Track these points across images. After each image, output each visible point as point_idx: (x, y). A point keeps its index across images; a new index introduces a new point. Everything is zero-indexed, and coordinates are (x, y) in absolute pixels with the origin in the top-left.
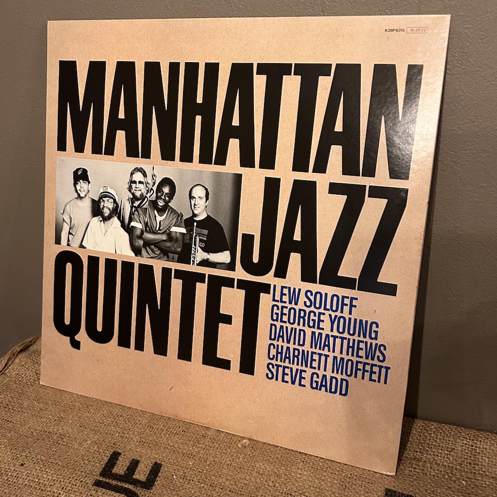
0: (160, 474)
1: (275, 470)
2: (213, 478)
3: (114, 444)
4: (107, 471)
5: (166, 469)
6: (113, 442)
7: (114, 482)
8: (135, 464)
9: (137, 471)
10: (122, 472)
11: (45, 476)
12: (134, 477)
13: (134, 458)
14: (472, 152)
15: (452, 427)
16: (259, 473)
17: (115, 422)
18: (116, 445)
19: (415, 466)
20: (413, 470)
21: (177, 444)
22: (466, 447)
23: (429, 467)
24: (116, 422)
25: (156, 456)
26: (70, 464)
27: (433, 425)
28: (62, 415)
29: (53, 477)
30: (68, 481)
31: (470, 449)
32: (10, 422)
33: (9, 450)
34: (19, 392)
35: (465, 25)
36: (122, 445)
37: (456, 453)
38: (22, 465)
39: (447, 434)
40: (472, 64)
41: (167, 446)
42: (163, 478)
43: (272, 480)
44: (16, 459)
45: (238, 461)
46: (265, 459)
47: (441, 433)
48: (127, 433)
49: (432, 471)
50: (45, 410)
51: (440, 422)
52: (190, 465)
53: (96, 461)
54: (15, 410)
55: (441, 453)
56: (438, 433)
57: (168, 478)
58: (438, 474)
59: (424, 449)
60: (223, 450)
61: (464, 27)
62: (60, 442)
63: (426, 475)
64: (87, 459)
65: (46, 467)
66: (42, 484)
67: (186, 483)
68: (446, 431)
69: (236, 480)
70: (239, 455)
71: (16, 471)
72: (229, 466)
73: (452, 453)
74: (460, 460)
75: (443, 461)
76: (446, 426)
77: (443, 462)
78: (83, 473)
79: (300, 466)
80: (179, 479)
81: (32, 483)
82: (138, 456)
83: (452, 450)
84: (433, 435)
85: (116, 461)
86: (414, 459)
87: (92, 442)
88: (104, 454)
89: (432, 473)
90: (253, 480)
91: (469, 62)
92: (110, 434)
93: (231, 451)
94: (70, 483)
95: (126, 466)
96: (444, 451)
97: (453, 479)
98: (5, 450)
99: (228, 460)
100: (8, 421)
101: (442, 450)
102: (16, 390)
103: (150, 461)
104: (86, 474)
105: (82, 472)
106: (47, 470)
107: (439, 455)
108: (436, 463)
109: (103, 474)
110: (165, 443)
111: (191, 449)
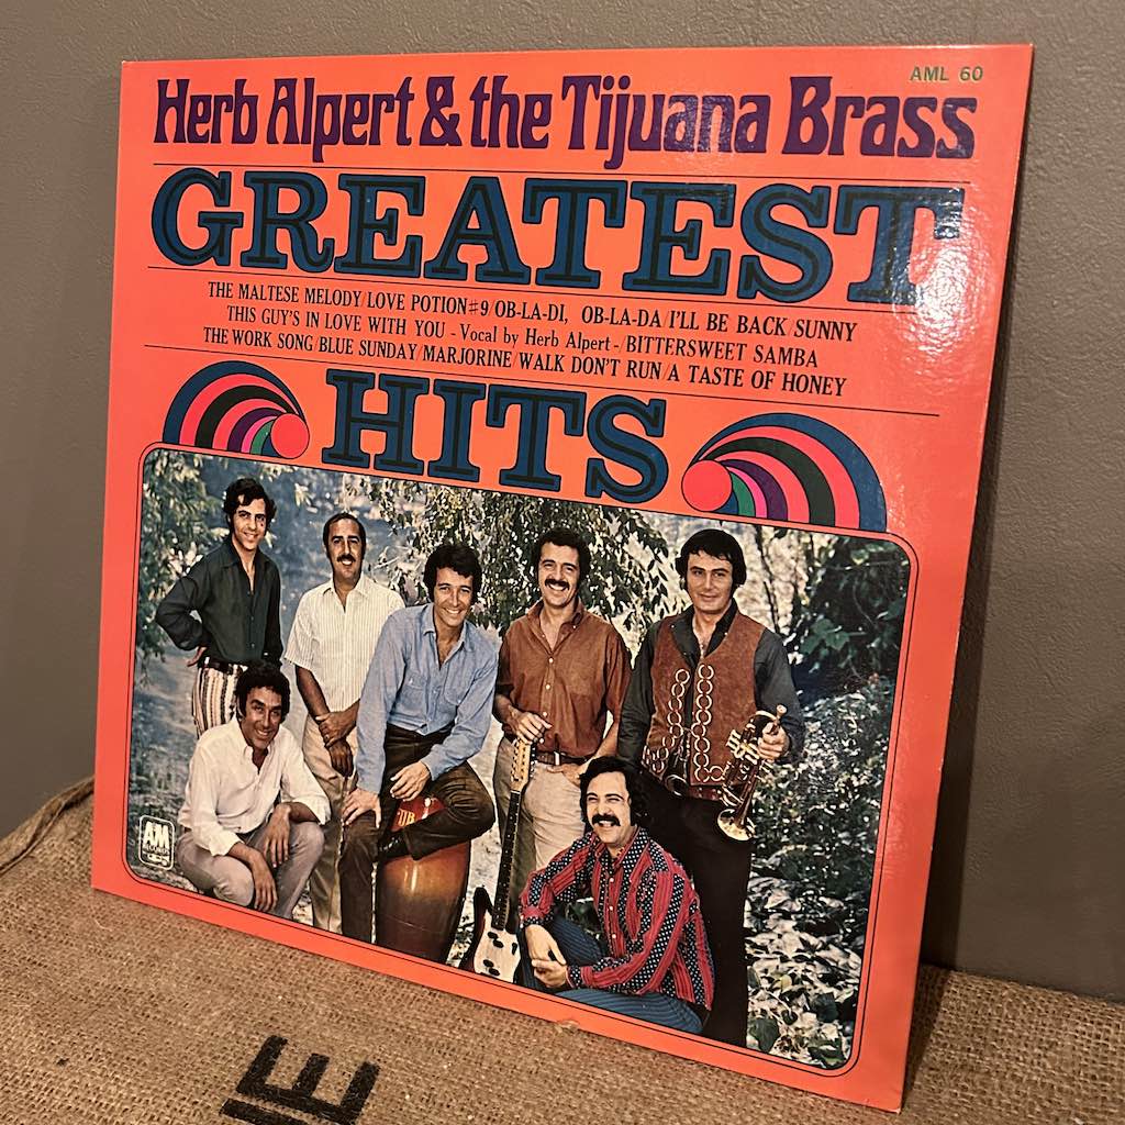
0: (373, 1091)
1: (640, 1088)
2: (495, 1100)
3: (272, 1019)
4: (254, 1080)
5: (388, 1078)
6: (270, 1016)
7: (269, 1107)
8: (317, 1066)
9: (321, 1082)
10: (287, 1085)
11: (113, 1089)
12: (314, 1095)
13: (316, 1052)
14: (1096, 357)
15: (1050, 993)
16: (602, 1093)
17: (276, 969)
18: (277, 1021)
19: (964, 1084)
20: (959, 1093)
21: (415, 1022)
22: (1082, 1039)
23: (997, 1087)
24: (279, 971)
25: (366, 1048)
26: (170, 1063)
27: (1006, 988)
28: (157, 951)
29: (132, 1092)
30: (165, 1103)
31: (1092, 1045)
32: (40, 965)
33: (33, 1028)
34: (63, 897)
35: (1080, 66)
36: (290, 1022)
37: (1061, 1053)
38: (62, 1062)
39: (1039, 1010)
40: (1098, 155)
41: (393, 1026)
42: (380, 1100)
43: (632, 1108)
44: (49, 1049)
45: (553, 1063)
46: (616, 1060)
47: (1025, 1007)
48: (301, 994)
49: (1003, 1095)
50: (119, 939)
51: (1023, 982)
52: (443, 1070)
53: (230, 1058)
54: (50, 940)
55: (1025, 1052)
56: (1018, 1006)
57: (391, 1100)
58: (1018, 1102)
59: (985, 1045)
60: (520, 1037)
61: (1077, 72)
62: (149, 1012)
63: (990, 1105)
64: (209, 1051)
65: (116, 1069)
66: (106, 1108)
67: (434, 1111)
68: (1037, 1003)
69: (547, 1107)
70: (557, 1050)
71: (49, 1076)
72: (533, 1076)
73: (1050, 1054)
74: (1070, 1070)
75: (1029, 1071)
76: (1037, 992)
77: (1029, 1074)
78: (199, 1085)
79: (697, 1079)
80: (416, 1102)
81: (83, 1104)
82: (324, 1048)
83: (1051, 1047)
84: (1006, 1011)
85: (276, 1057)
86: (962, 1067)
87: (222, 1014)
88: (247, 1042)
89: (1003, 1101)
90: (587, 1108)
91: (1090, 151)
92: (263, 997)
93: (538, 1041)
94: (168, 1106)
95: (296, 1071)
96: (1033, 1048)
97: (1055, 1113)
98: (25, 1029)
99: (529, 1061)
100: (35, 963)
101: (1026, 1045)
102: (56, 894)
103: (352, 1059)
104: (206, 1087)
105: (197, 1081)
106: (118, 1076)
107: (1021, 1058)
108: (1013, 1076)
109: (243, 1088)
110: (389, 1019)
111: (447, 1034)
